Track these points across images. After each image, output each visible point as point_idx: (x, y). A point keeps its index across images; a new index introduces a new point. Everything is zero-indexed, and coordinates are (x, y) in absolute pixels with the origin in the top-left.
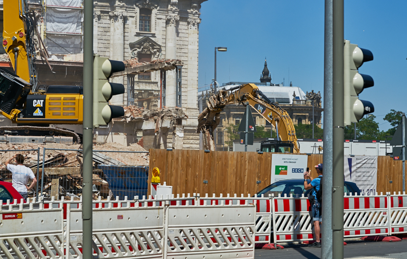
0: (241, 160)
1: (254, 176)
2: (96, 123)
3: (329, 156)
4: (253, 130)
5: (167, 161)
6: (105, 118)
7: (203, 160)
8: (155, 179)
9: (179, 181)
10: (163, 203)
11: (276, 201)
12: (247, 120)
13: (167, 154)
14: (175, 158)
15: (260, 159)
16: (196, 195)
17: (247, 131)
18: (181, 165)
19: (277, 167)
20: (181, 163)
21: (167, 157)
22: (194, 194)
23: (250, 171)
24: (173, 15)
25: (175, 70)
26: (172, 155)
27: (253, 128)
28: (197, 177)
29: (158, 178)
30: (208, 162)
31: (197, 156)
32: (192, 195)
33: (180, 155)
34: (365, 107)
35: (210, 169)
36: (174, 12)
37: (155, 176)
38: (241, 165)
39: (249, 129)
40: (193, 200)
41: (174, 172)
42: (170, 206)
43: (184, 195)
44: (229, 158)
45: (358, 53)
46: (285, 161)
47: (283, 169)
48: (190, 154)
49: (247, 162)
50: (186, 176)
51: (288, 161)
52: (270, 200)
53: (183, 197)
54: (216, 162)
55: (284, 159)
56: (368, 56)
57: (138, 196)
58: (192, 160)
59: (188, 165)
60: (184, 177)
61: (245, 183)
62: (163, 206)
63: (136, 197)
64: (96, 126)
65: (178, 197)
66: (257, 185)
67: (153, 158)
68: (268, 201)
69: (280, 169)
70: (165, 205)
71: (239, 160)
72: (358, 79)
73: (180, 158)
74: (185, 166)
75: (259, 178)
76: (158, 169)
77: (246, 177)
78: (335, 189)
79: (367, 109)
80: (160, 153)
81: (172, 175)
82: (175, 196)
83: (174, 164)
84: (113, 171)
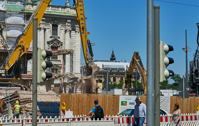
0: (105, 99)
1: (111, 106)
2: (39, 81)
3: (149, 96)
4: (110, 84)
5: (69, 99)
6: (43, 79)
7: (86, 98)
8: (63, 108)
9: (75, 109)
10: (70, 119)
11: (123, 118)
12: (107, 79)
13: (69, 96)
14: (73, 98)
15: (114, 98)
16: (85, 115)
17: (107, 84)
18: (76, 101)
19: (122, 102)
20: (76, 100)
21: (69, 97)
22: (84, 115)
23: (109, 104)
24: (69, 28)
25: (70, 54)
26: (71, 96)
27: (110, 83)
28: (83, 107)
29: (65, 107)
30: (89, 100)
31: (83, 97)
32: (82, 116)
33: (75, 96)
34: (170, 73)
35: (90, 103)
36: (69, 26)
37: (63, 106)
38: (105, 101)
39: (108, 83)
40: (83, 118)
41: (72, 104)
42: (73, 121)
43: (78, 115)
44: (99, 97)
45: (166, 47)
46: (126, 99)
47: (125, 103)
48: (80, 96)
49: (107, 100)
50: (78, 107)
51: (127, 99)
52: (120, 118)
53: (78, 117)
54: (93, 100)
55: (126, 98)
56: (171, 49)
57: (56, 116)
58: (81, 99)
59: (79, 101)
60: (77, 107)
61: (107, 110)
62: (70, 121)
63: (56, 117)
64: (39, 83)
65: (76, 117)
66: (112, 110)
67: (62, 98)
68: (119, 119)
69: (123, 103)
70: (71, 121)
71: (104, 99)
72: (166, 60)
73: (75, 98)
74: (77, 102)
75: (113, 107)
76: (64, 103)
77: (107, 107)
78: (156, 113)
79: (171, 74)
80: (66, 95)
81: (71, 106)
82: (74, 116)
83: (72, 101)
84: (43, 104)
